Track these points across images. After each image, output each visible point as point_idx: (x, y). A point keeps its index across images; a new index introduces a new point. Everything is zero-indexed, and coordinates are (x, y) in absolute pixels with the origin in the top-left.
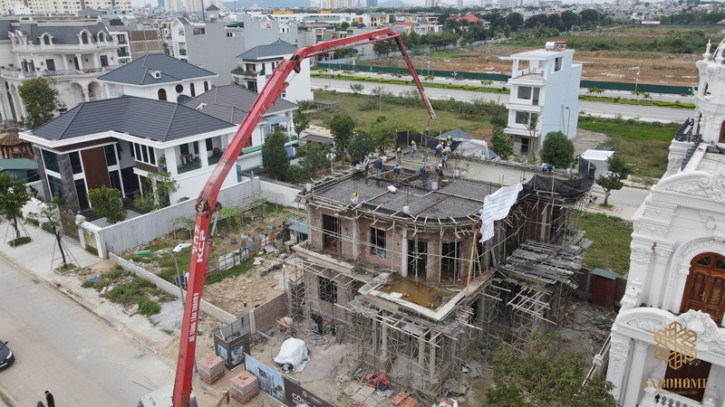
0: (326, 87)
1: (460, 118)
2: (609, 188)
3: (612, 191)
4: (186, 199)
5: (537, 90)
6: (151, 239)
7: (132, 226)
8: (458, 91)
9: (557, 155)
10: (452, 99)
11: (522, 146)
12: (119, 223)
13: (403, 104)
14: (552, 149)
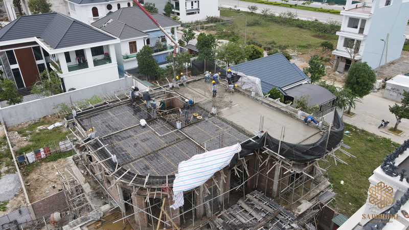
0: (236, 7)
1: (314, 36)
2: (401, 117)
3: (403, 120)
4: (73, 89)
5: (364, 21)
6: (41, 116)
7: (25, 107)
8: (325, 14)
9: (358, 83)
10: (316, 20)
11: (346, 65)
12: (17, 105)
13: (279, 22)
14: (354, 78)
